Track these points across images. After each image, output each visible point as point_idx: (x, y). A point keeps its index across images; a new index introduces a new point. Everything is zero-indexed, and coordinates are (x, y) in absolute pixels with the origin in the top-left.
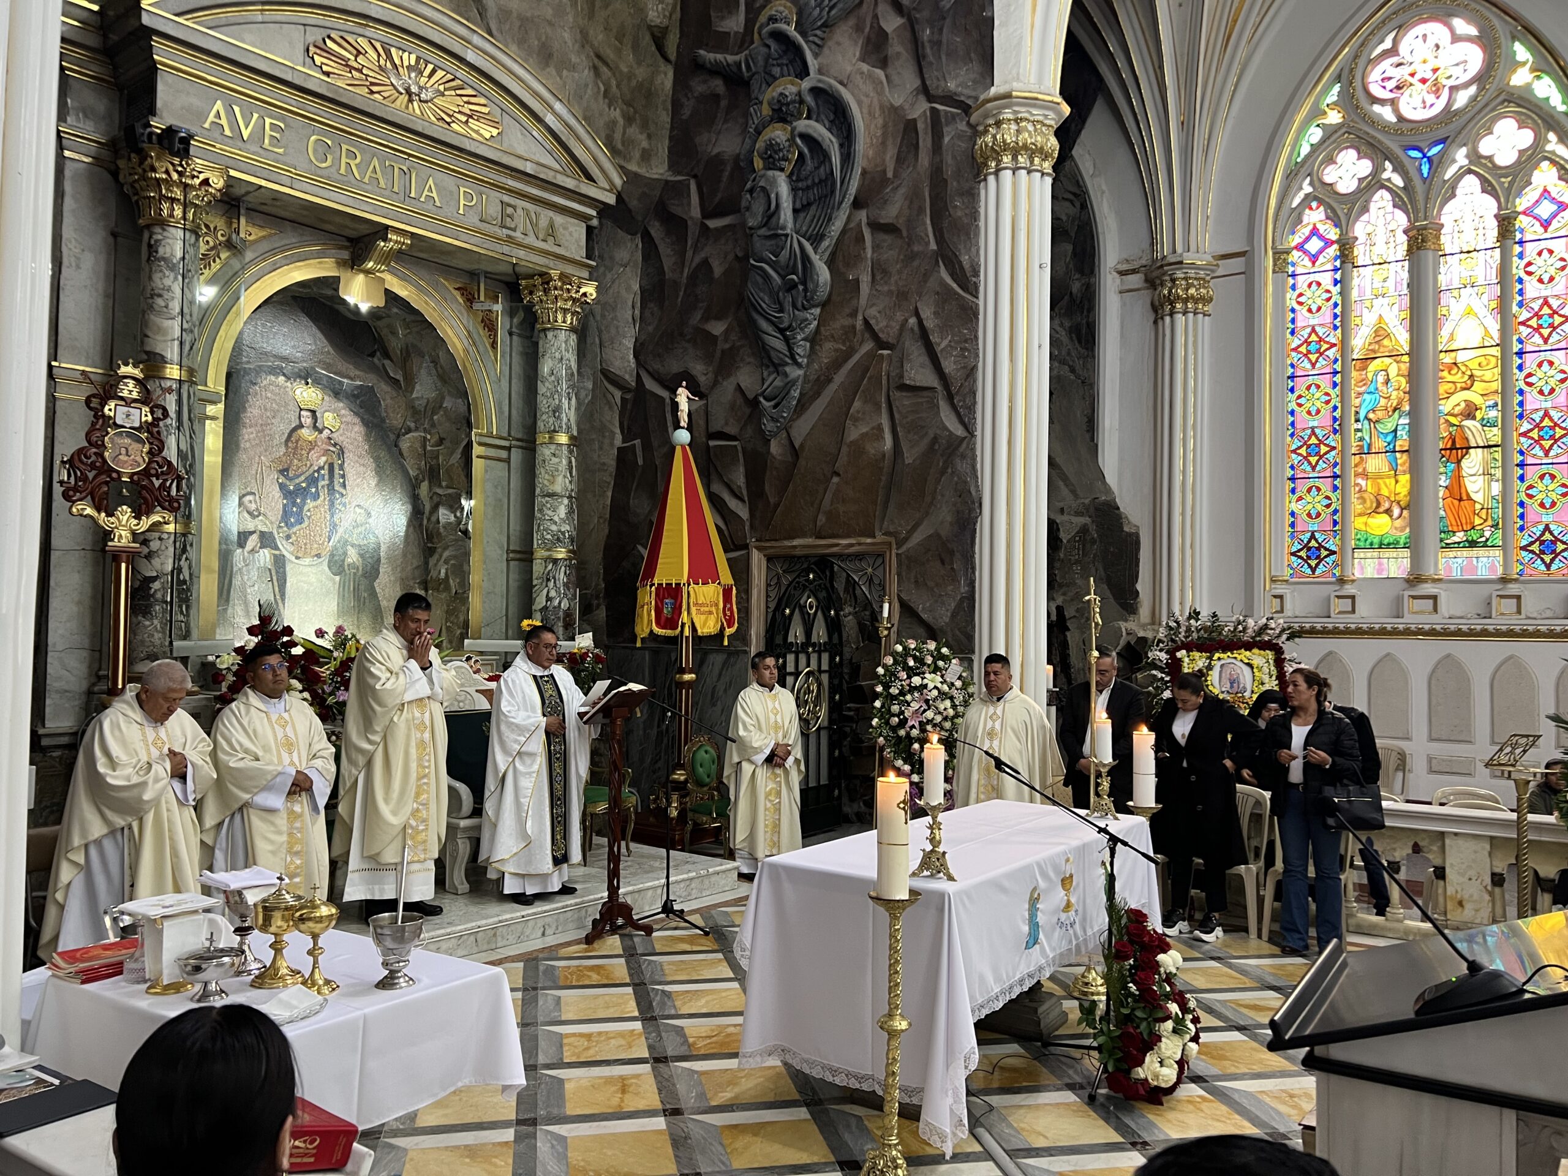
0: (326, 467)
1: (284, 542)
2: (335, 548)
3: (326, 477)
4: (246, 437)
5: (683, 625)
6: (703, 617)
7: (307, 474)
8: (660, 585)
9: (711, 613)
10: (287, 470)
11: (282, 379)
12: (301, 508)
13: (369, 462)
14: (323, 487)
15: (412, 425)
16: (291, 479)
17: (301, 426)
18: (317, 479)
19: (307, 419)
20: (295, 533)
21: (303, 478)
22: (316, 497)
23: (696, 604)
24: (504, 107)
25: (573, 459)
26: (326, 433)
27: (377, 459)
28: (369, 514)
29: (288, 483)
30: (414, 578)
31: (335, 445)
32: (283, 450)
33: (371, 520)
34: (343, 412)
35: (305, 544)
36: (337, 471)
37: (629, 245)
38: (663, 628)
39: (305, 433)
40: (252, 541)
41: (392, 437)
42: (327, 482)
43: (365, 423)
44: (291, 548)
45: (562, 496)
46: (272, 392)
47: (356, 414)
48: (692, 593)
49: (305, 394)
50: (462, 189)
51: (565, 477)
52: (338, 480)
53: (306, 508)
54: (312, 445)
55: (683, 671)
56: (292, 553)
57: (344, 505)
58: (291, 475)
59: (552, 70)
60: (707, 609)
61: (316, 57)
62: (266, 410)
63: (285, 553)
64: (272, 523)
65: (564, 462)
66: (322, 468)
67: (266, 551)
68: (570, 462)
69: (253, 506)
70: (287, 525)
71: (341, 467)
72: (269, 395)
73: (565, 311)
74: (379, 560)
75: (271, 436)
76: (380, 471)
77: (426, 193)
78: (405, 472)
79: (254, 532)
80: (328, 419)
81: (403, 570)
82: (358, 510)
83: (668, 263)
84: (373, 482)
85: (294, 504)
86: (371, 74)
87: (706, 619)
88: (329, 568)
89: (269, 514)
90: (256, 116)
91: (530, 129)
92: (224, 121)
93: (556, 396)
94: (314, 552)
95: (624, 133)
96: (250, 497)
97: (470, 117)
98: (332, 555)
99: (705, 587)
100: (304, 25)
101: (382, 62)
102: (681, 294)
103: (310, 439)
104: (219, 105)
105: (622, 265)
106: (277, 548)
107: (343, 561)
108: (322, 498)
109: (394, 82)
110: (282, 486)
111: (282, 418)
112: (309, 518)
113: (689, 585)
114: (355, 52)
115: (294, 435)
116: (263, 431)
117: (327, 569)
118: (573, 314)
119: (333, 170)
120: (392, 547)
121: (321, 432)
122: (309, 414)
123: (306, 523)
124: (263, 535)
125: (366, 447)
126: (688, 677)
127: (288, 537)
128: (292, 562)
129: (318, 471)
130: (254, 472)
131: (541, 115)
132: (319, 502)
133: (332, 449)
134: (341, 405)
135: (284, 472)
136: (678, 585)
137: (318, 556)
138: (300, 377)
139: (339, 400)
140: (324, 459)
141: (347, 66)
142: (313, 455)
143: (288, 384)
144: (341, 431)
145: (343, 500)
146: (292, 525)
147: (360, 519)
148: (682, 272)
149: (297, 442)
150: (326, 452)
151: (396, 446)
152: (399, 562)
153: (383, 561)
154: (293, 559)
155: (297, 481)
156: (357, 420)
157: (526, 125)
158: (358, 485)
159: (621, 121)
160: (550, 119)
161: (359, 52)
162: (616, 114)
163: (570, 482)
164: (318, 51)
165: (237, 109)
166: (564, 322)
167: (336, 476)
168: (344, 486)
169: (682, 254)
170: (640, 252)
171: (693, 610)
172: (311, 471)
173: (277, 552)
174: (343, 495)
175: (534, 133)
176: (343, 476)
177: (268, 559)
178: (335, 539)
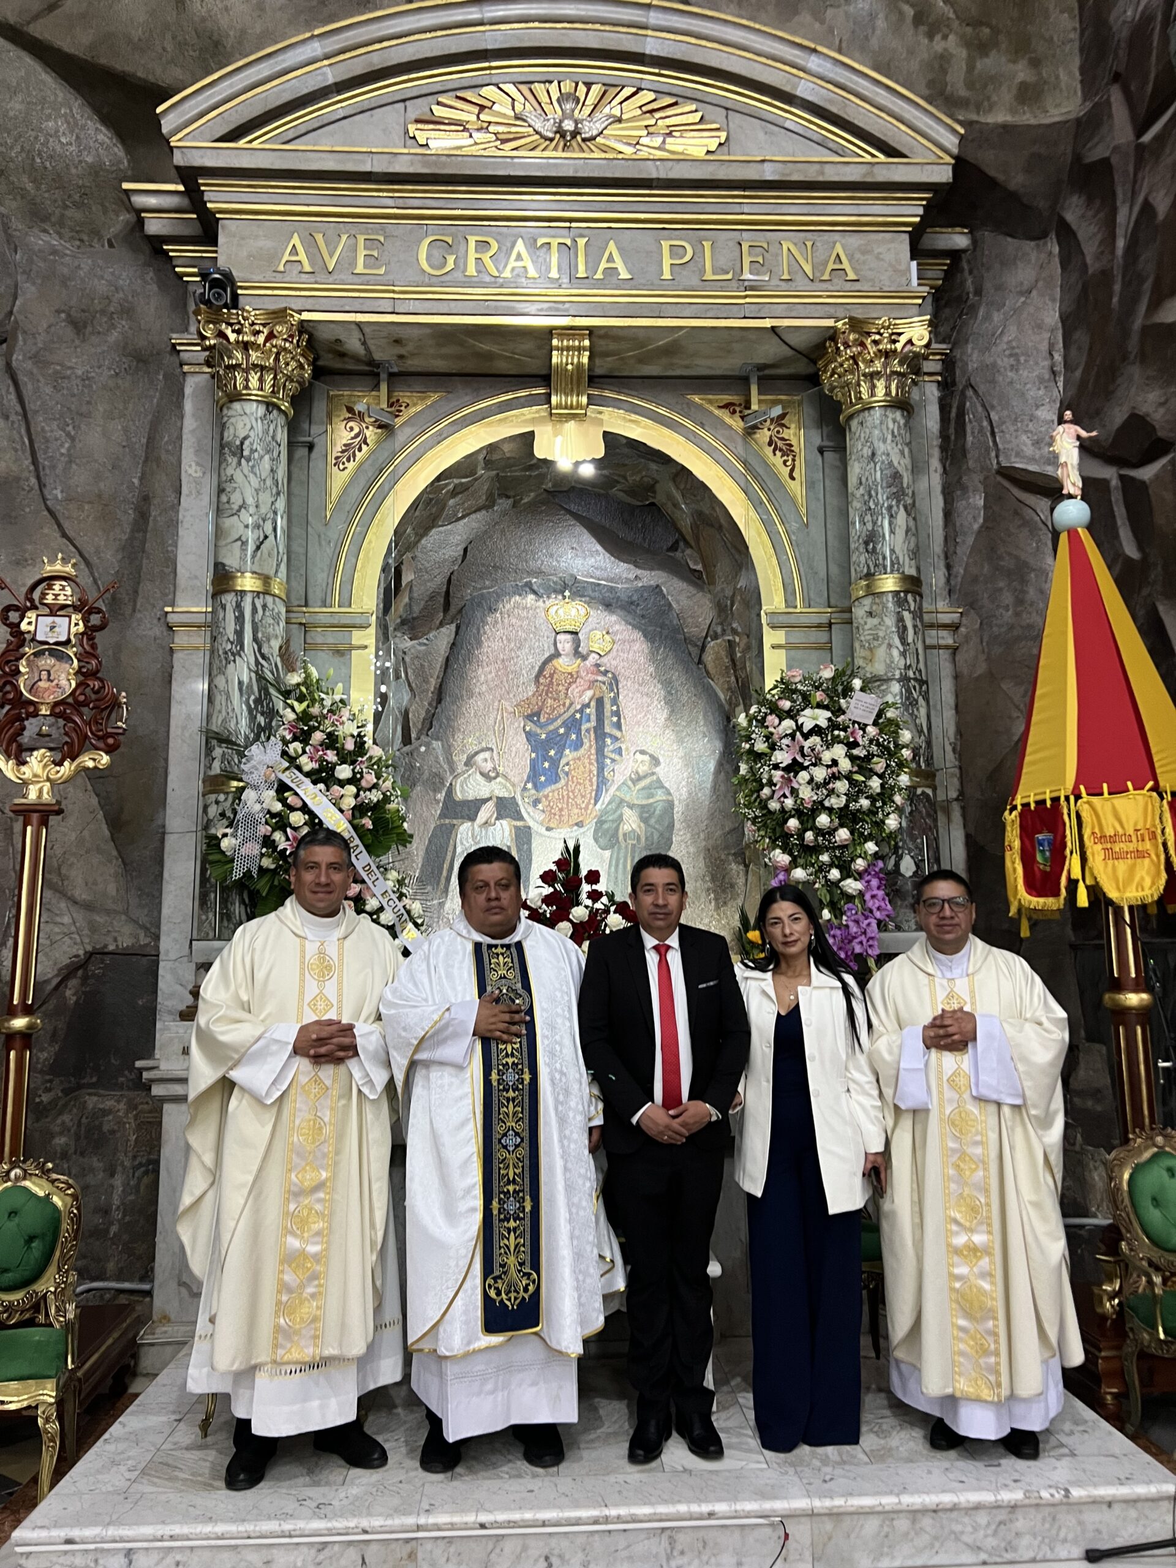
0: (593, 704)
1: (530, 809)
2: (605, 812)
3: (593, 717)
4: (482, 678)
5: (1073, 884)
6: (1122, 866)
7: (566, 716)
8: (1026, 805)
9: (1140, 855)
10: (538, 714)
11: (531, 597)
12: (555, 763)
13: (658, 690)
14: (588, 731)
15: (719, 630)
16: (541, 727)
17: (557, 654)
18: (579, 722)
19: (565, 643)
20: (546, 797)
21: (559, 722)
22: (578, 745)
23: (1103, 838)
24: (729, 105)
25: (907, 615)
26: (593, 658)
27: (667, 684)
28: (655, 761)
29: (539, 731)
30: (727, 847)
31: (605, 673)
32: (532, 688)
33: (657, 770)
34: (617, 627)
35: (561, 810)
36: (608, 707)
37: (1033, 256)
38: (1039, 895)
39: (565, 664)
40: (486, 812)
41: (695, 651)
42: (593, 724)
43: (648, 636)
44: (541, 817)
45: (889, 680)
46: (519, 617)
47: (634, 627)
48: (1086, 815)
49: (561, 612)
50: (665, 245)
51: (890, 646)
52: (609, 721)
53: (563, 761)
54: (573, 678)
55: (1118, 986)
56: (542, 824)
57: (619, 751)
58: (542, 720)
59: (806, 17)
60: (1131, 847)
61: (418, 134)
62: (509, 640)
63: (531, 823)
64: (514, 785)
65: (890, 621)
66: (588, 705)
67: (504, 822)
68: (900, 620)
69: (489, 766)
70: (535, 786)
71: (615, 701)
72: (514, 621)
73: (872, 376)
74: (671, 826)
75: (517, 674)
76: (672, 702)
77: (603, 265)
78: (712, 696)
79: (490, 799)
80: (596, 641)
81: (707, 838)
82: (639, 756)
83: (1090, 249)
84: (662, 715)
85: (546, 758)
86: (501, 129)
87: (1132, 870)
88: (596, 840)
89: (511, 775)
90: (344, 237)
91: (780, 121)
92: (302, 256)
93: (868, 518)
94: (575, 819)
95: (971, 68)
96: (487, 755)
97: (670, 134)
98: (600, 822)
99: (1119, 801)
100: (404, 101)
101: (519, 107)
102: (1117, 287)
103: (569, 669)
104: (296, 240)
105: (1021, 293)
106: (521, 818)
107: (617, 829)
108: (586, 746)
109: (538, 126)
110: (529, 735)
111: (530, 648)
112: (567, 774)
113: (1078, 797)
114: (476, 110)
115: (549, 667)
116: (506, 668)
117: (592, 841)
118: (889, 379)
119: (458, 275)
120: (692, 804)
121: (584, 658)
122: (569, 637)
123: (563, 782)
124: (501, 801)
125: (652, 669)
126: (1134, 999)
127: (536, 802)
128: (541, 835)
129: (581, 711)
130: (491, 722)
131: (787, 88)
132: (582, 751)
133: (600, 678)
134: (614, 618)
135: (533, 716)
136: (1055, 800)
137: (579, 824)
138: (555, 591)
139: (612, 612)
140: (589, 693)
141: (465, 130)
142: (574, 690)
143: (540, 603)
144: (614, 653)
145: (617, 745)
146: (544, 785)
147: (643, 769)
148: (1113, 251)
149: (552, 676)
150: (592, 684)
151: (700, 662)
152: (703, 826)
153: (677, 825)
154: (543, 830)
155: (551, 727)
156: (637, 635)
157: (770, 118)
158: (638, 723)
159: (961, 54)
160: (805, 89)
161: (482, 108)
162: (951, 44)
163: (903, 654)
164: (420, 126)
165: (319, 237)
166: (873, 395)
167: (607, 713)
168: (618, 726)
169: (1110, 224)
170: (1057, 260)
171: (1095, 852)
172: (572, 710)
173: (519, 824)
174: (616, 739)
175: (788, 124)
176: (617, 714)
177: (507, 833)
178: (605, 798)
